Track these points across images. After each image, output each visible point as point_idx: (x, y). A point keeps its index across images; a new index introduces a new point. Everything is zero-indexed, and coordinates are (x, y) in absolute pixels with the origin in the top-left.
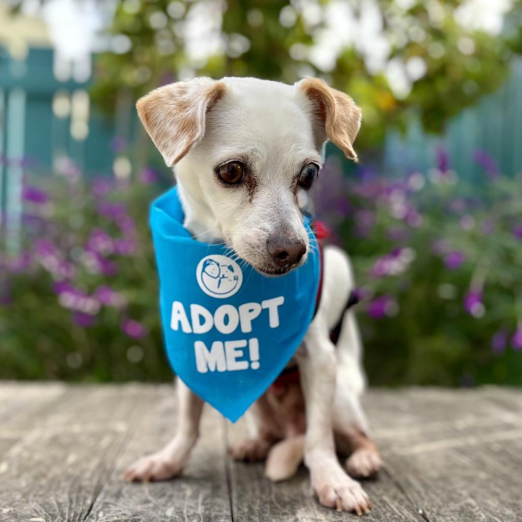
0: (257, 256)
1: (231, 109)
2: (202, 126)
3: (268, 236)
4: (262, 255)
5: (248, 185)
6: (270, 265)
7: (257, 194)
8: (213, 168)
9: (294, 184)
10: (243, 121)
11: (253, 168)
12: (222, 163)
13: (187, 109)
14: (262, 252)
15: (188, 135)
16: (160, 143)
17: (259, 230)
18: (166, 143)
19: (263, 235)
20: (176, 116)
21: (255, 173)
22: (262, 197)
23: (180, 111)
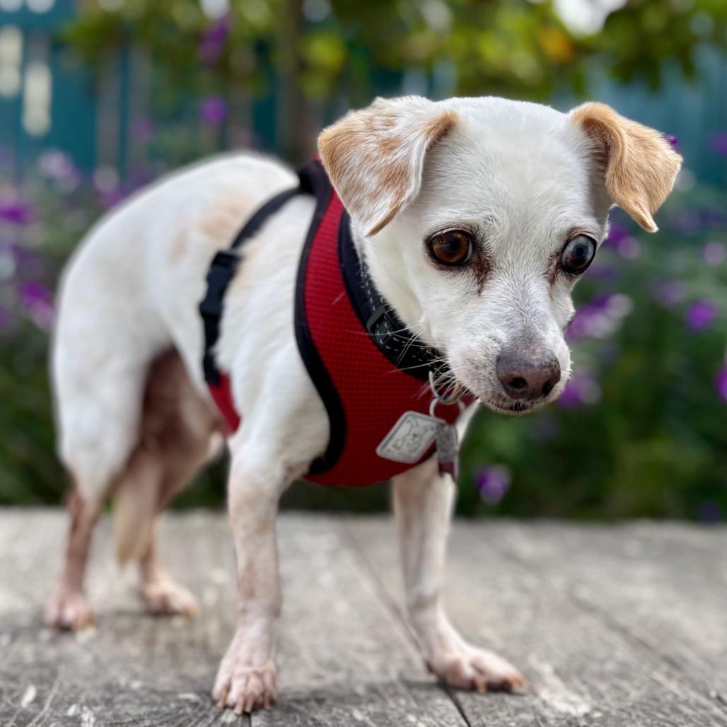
0: (482, 381)
1: (461, 152)
2: (417, 178)
3: (500, 349)
4: (489, 379)
5: (476, 268)
6: (500, 396)
7: (489, 283)
8: (424, 238)
9: (552, 267)
10: (478, 172)
11: (485, 244)
12: (436, 233)
13: (396, 150)
14: (488, 376)
15: (395, 190)
16: (350, 200)
17: (486, 340)
18: (360, 201)
19: (493, 348)
20: (377, 162)
21: (489, 251)
22: (498, 288)
23: (384, 153)
